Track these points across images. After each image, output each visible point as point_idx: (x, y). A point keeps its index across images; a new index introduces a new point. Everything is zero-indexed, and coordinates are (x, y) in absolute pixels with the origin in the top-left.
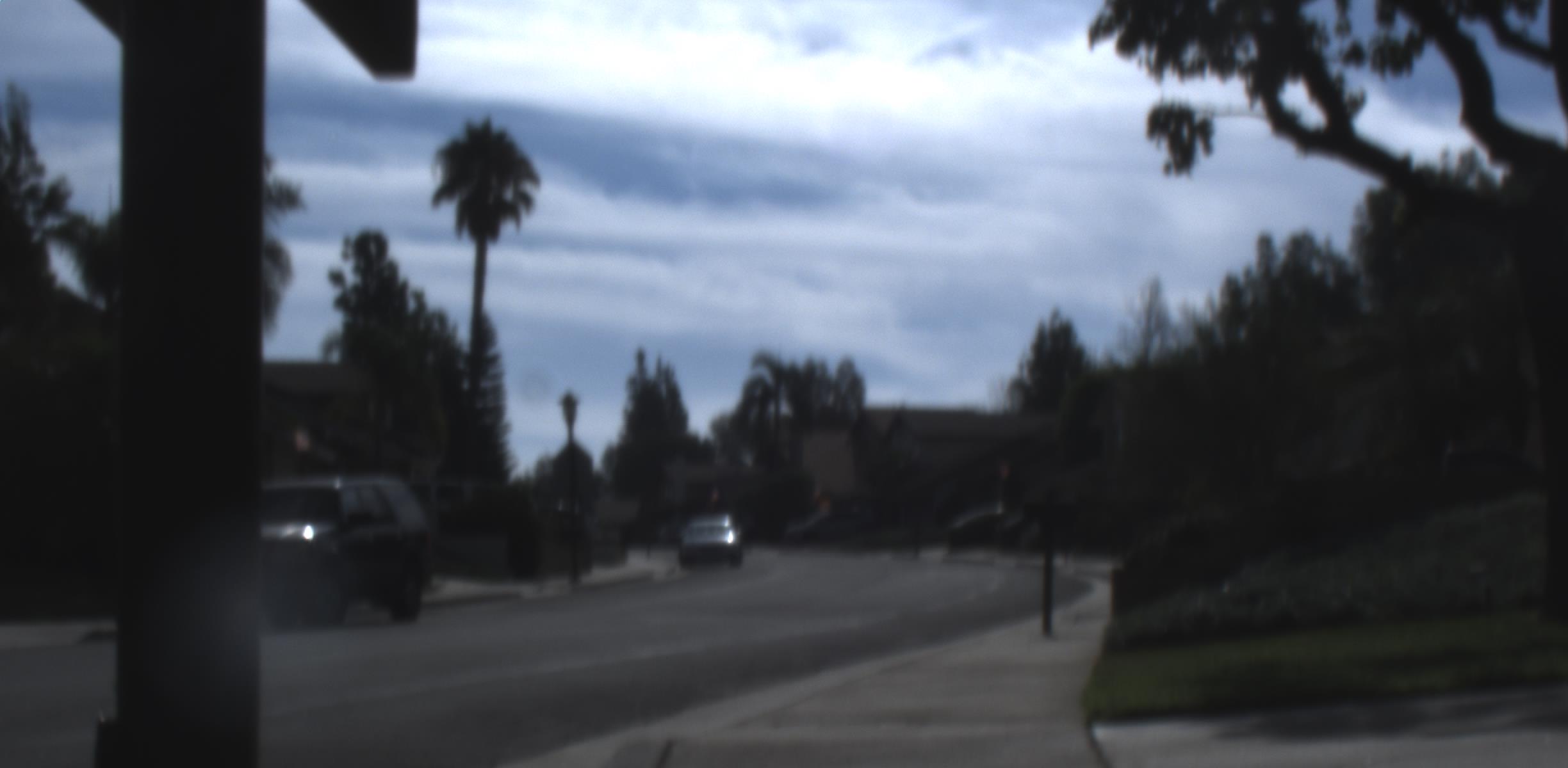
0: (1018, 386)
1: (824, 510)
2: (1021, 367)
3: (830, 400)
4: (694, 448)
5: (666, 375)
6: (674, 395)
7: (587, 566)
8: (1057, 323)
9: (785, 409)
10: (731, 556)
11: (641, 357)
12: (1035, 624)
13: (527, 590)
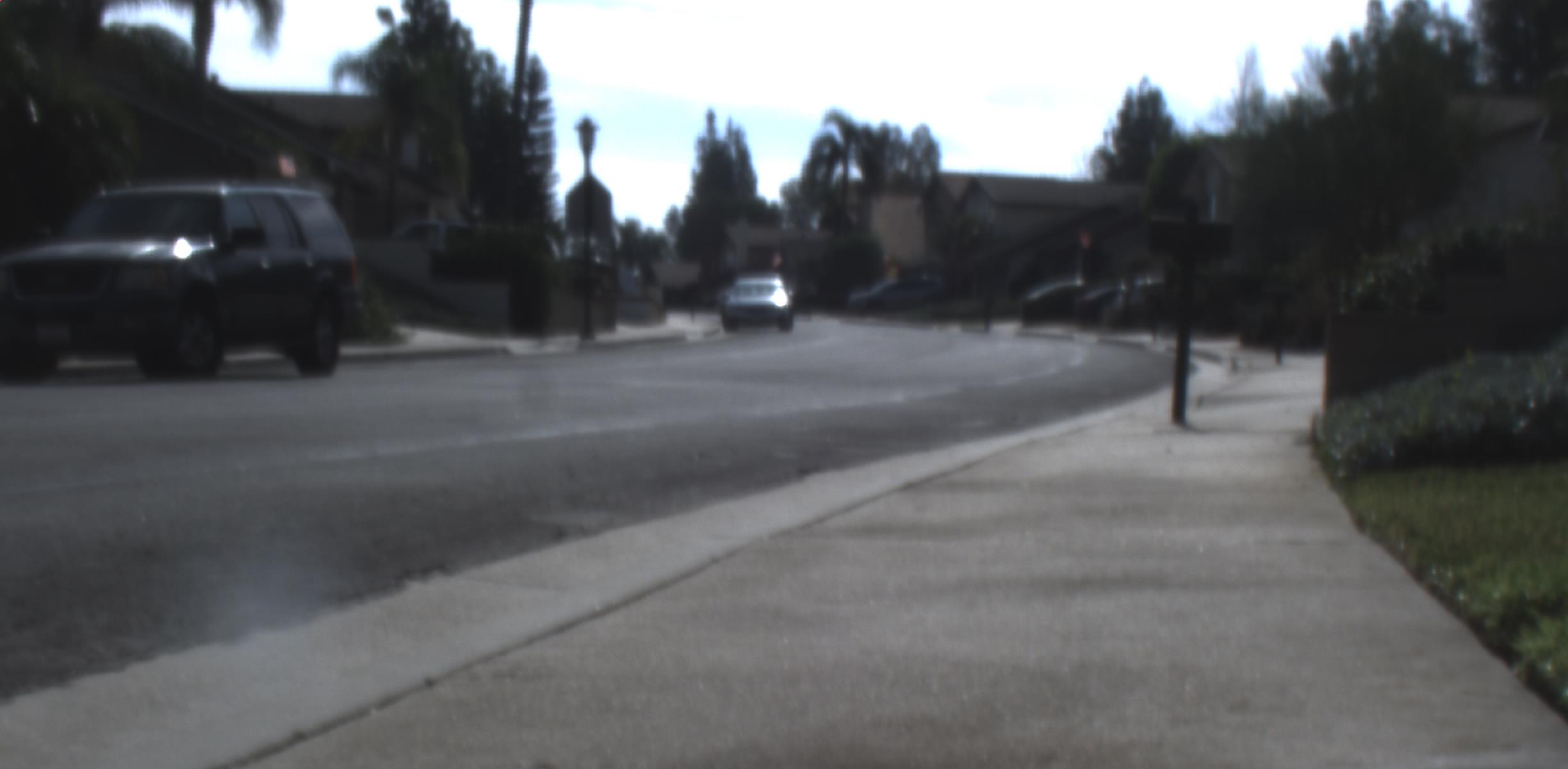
0: (1102, 155)
1: (891, 278)
2: (1106, 135)
3: (903, 166)
4: (762, 213)
5: (736, 136)
6: (744, 156)
7: (609, 324)
8: (1146, 90)
9: (855, 173)
10: (779, 320)
11: (711, 118)
13: (519, 346)
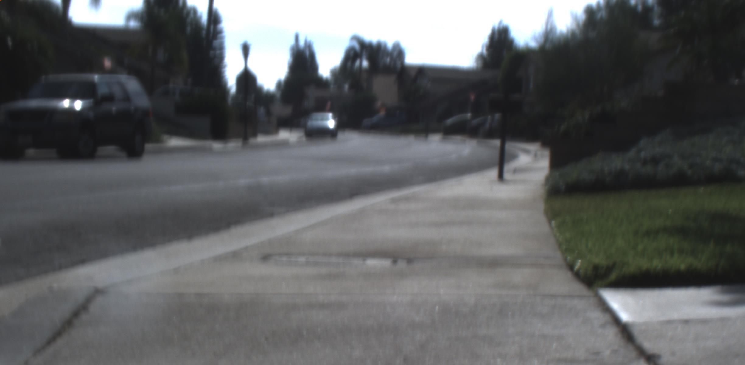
0: (481, 57)
1: (382, 113)
2: (483, 47)
3: (388, 60)
4: (321, 83)
5: (309, 46)
6: (312, 56)
7: (255, 135)
8: (501, 26)
9: (365, 63)
10: (332, 134)
11: (297, 38)
12: (494, 173)
13: (217, 145)
